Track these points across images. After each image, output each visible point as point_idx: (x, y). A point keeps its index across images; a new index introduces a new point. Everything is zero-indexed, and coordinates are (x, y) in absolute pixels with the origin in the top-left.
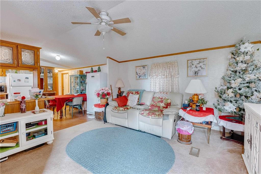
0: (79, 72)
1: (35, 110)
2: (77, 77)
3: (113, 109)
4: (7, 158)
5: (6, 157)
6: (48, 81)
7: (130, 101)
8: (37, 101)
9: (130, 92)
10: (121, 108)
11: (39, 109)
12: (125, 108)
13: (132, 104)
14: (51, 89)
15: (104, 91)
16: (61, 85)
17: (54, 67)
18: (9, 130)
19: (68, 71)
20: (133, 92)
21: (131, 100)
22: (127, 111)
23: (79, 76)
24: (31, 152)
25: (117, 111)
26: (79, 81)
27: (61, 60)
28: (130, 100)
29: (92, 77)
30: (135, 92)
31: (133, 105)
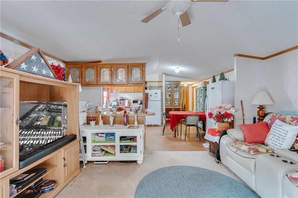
0: (203, 84)
1: (134, 124)
2: (201, 90)
3: (230, 144)
4: (107, 163)
5: (107, 161)
6: (175, 96)
7: (272, 135)
8: (136, 116)
9: (277, 116)
10: (245, 146)
11: (138, 124)
12: (250, 149)
13: (275, 143)
14: (177, 104)
15: (220, 110)
16: (191, 100)
17: (180, 81)
18: (111, 139)
19: (197, 84)
20: (285, 118)
21: (274, 133)
22: (254, 157)
23: (203, 89)
24: (123, 165)
25: (235, 150)
26: (204, 95)
27: (180, 72)
28: (272, 133)
29: (212, 88)
30: (292, 117)
31: (278, 147)
